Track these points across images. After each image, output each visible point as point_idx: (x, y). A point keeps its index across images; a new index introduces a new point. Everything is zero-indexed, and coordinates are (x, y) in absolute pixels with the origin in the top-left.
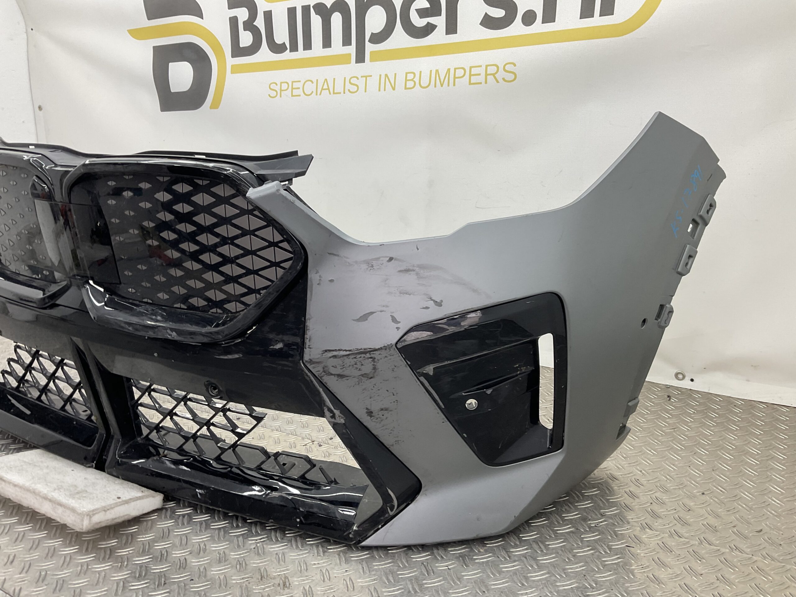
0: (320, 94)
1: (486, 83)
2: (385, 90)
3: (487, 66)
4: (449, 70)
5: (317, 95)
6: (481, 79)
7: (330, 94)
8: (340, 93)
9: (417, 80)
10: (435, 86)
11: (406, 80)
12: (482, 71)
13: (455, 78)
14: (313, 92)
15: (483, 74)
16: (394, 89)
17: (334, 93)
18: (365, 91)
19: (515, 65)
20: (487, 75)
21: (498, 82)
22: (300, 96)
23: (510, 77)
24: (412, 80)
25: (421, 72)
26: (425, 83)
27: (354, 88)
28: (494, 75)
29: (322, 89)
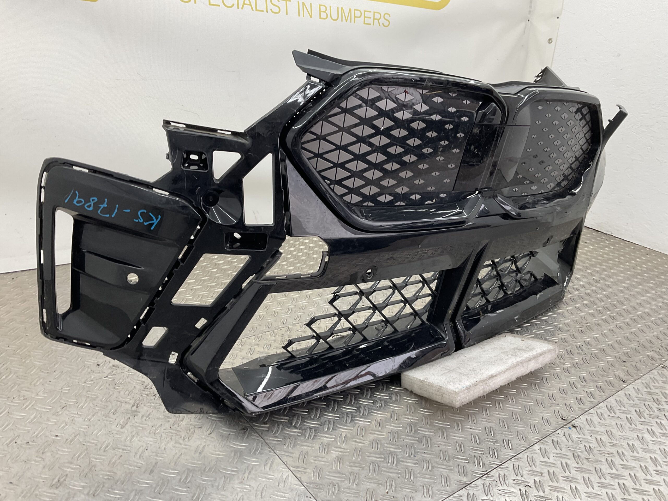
0: (242, 8)
1: (373, 25)
2: (304, 16)
3: (374, 12)
4: (350, 10)
5: (238, 8)
6: (371, 21)
7: (253, 10)
8: (263, 11)
9: (328, 12)
10: (342, 21)
11: (320, 11)
12: (371, 15)
13: (355, 17)
14: (233, 5)
15: (372, 18)
16: (311, 16)
17: (257, 10)
18: (287, 14)
19: (390, 16)
20: (374, 19)
21: (380, 25)
22: (219, 6)
23: (386, 23)
24: (324, 12)
25: (330, 7)
26: (335, 16)
27: (276, 10)
28: (378, 20)
29: (244, 4)
